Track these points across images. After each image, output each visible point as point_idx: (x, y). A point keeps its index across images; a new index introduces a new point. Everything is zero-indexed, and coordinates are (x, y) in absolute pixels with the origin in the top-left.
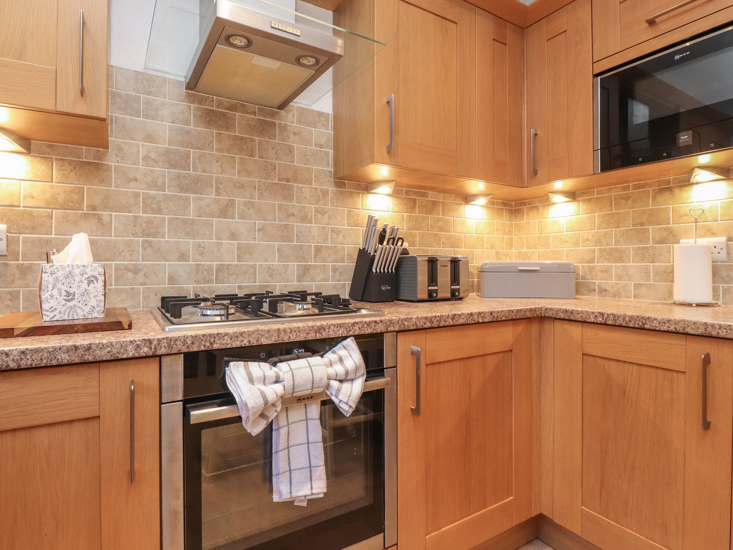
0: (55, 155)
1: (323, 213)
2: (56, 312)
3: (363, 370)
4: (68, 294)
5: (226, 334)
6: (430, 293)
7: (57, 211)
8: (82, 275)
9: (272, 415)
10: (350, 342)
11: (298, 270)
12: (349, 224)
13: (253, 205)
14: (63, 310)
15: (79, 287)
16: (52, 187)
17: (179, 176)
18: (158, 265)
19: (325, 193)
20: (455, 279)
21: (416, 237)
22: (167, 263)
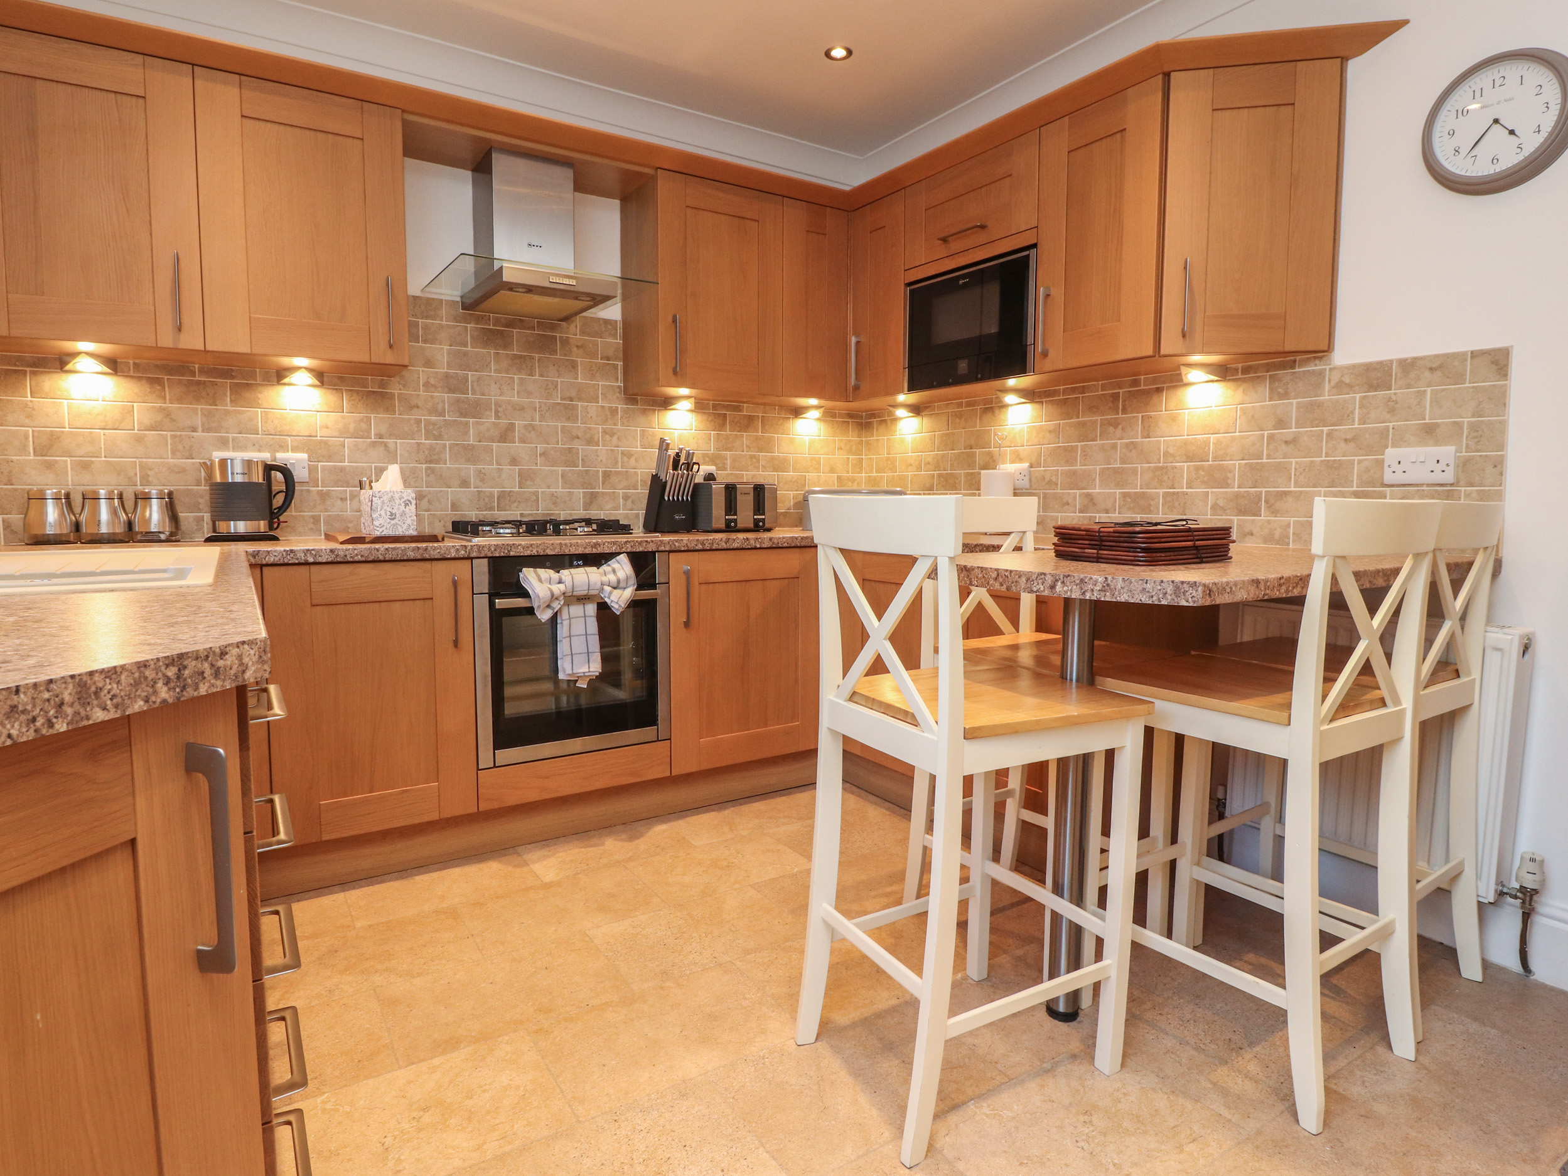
0: (344, 386)
1: (612, 435)
2: (384, 528)
3: (633, 580)
4: (392, 514)
5: (520, 545)
6: (728, 522)
7: (349, 440)
8: (400, 499)
9: (556, 606)
10: (623, 558)
11: (583, 497)
12: (643, 446)
13: (533, 427)
14: (388, 527)
15: (399, 509)
16: (343, 417)
17: (458, 401)
18: (441, 491)
19: (614, 411)
20: (759, 507)
21: (726, 459)
22: (450, 489)
